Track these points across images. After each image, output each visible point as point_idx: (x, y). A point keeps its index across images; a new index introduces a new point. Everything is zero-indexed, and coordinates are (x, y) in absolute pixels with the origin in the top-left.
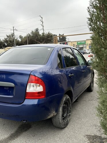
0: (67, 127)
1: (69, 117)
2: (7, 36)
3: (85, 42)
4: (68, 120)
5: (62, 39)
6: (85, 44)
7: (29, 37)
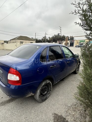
0: (46, 101)
1: (49, 94)
2: (43, 37)
3: (85, 40)
4: (47, 96)
5: (72, 39)
6: (84, 42)
7: (53, 38)
